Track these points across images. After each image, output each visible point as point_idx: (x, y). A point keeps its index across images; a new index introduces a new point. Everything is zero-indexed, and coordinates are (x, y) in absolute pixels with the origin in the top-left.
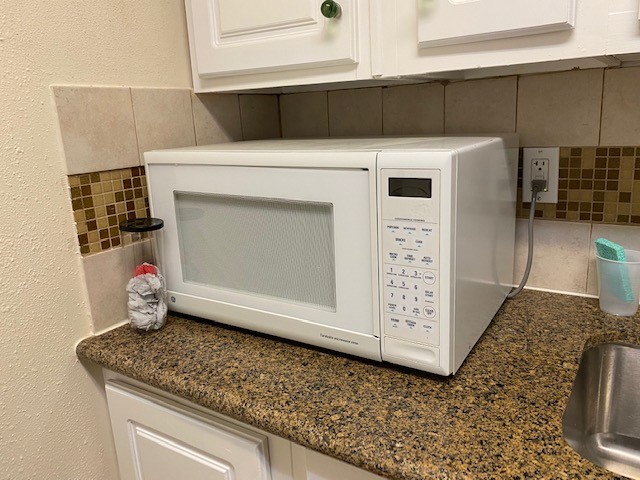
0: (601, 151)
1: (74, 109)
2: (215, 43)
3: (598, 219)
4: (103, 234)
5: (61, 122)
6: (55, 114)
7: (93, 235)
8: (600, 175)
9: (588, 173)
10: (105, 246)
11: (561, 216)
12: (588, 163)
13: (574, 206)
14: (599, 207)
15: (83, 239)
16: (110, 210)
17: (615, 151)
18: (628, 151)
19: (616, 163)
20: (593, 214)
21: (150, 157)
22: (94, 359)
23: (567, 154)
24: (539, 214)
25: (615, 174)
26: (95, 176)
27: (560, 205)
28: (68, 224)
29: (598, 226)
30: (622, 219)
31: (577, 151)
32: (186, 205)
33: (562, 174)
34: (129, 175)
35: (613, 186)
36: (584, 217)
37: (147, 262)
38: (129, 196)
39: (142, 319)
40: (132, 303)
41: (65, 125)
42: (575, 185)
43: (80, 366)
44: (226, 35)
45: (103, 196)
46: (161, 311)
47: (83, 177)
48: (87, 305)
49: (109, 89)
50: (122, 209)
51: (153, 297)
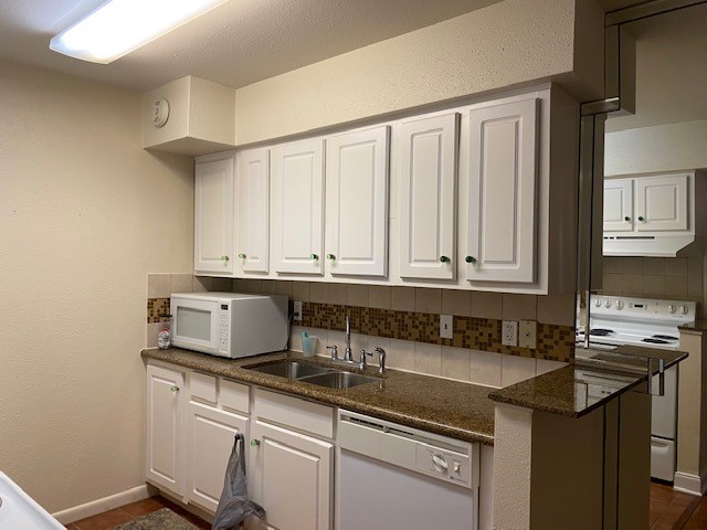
0: (310, 304)
1: (153, 281)
2: (200, 261)
4: (155, 318)
7: (152, 318)
9: (308, 311)
10: (155, 322)
11: (303, 325)
12: (308, 307)
13: (305, 322)
14: (311, 322)
15: (149, 318)
16: (159, 310)
17: (313, 304)
18: (316, 304)
19: (314, 308)
20: (309, 324)
21: (172, 295)
22: (145, 356)
24: (298, 324)
25: (313, 311)
26: (156, 300)
27: (302, 321)
28: (145, 313)
29: (311, 329)
30: (315, 326)
31: (305, 303)
32: (180, 311)
33: (303, 310)
34: (167, 300)
35: (313, 316)
37: (167, 328)
38: (166, 307)
39: (161, 345)
40: (159, 340)
41: (149, 285)
42: (305, 314)
43: (141, 357)
44: (203, 259)
45: (157, 306)
46: (168, 343)
47: (152, 299)
48: (146, 339)
49: (164, 274)
50: (162, 311)
51: (166, 339)
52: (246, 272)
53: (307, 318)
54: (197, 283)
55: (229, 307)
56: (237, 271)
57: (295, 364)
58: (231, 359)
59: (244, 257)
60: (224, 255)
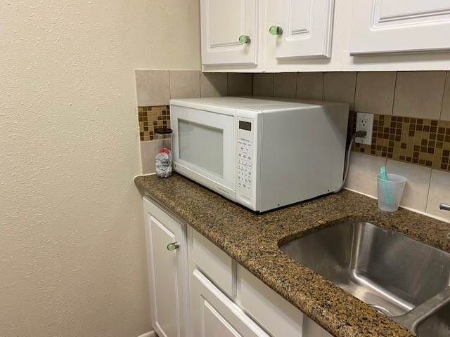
0: (394, 118)
1: (143, 79)
2: (209, 49)
3: (390, 156)
4: (151, 133)
5: (137, 85)
6: (135, 82)
7: (146, 133)
8: (393, 131)
9: (387, 130)
10: (152, 138)
11: (373, 153)
12: (387, 124)
13: (379, 148)
14: (391, 150)
15: (142, 134)
16: (155, 123)
17: (400, 119)
18: (407, 119)
19: (400, 126)
20: (388, 154)
21: (172, 102)
22: (142, 185)
23: (378, 118)
24: (362, 150)
25: (399, 132)
26: (150, 108)
27: (373, 146)
28: (136, 127)
29: (390, 161)
30: (402, 158)
31: (382, 117)
32: (182, 124)
33: (375, 128)
34: (165, 109)
35: (398, 139)
36: (384, 155)
37: (166, 148)
38: (164, 118)
39: (160, 171)
40: (157, 164)
41: (138, 86)
42: (380, 136)
43: (135, 187)
44: (213, 46)
45: (152, 117)
46: (169, 170)
47: (144, 108)
48: (141, 162)
49: (159, 71)
50: (160, 124)
51: (166, 163)
52: (282, 61)
53: (385, 142)
54: (206, 83)
55: (254, 127)
56: (265, 62)
57: (370, 227)
58: (257, 213)
59: (279, 32)
60: (243, 33)
